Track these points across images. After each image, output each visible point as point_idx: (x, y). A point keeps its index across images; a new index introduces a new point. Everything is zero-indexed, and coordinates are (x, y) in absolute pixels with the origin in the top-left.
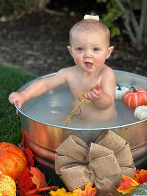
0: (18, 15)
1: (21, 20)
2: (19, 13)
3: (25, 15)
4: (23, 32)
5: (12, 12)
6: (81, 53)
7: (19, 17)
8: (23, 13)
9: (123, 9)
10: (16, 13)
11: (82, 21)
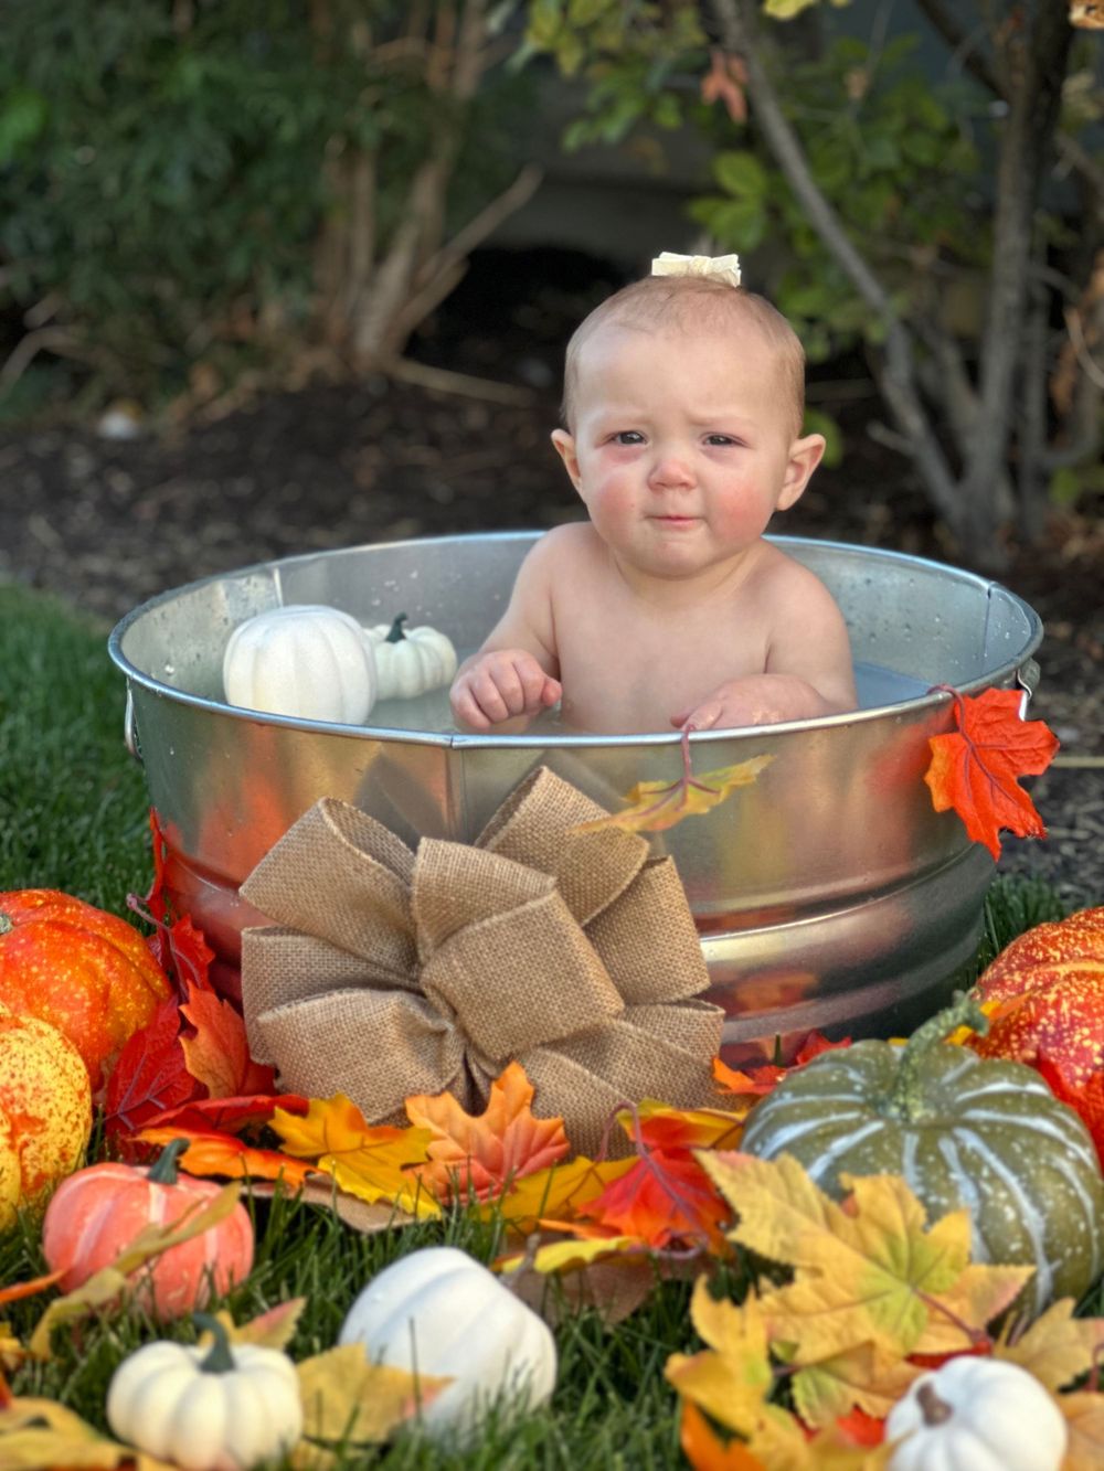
0: (218, 395)
1: (235, 421)
2: (226, 381)
3: (260, 393)
4: (242, 487)
5: (176, 376)
6: (636, 456)
7: (221, 408)
8: (249, 380)
9: (872, 290)
10: (204, 382)
11: (643, 283)
